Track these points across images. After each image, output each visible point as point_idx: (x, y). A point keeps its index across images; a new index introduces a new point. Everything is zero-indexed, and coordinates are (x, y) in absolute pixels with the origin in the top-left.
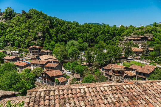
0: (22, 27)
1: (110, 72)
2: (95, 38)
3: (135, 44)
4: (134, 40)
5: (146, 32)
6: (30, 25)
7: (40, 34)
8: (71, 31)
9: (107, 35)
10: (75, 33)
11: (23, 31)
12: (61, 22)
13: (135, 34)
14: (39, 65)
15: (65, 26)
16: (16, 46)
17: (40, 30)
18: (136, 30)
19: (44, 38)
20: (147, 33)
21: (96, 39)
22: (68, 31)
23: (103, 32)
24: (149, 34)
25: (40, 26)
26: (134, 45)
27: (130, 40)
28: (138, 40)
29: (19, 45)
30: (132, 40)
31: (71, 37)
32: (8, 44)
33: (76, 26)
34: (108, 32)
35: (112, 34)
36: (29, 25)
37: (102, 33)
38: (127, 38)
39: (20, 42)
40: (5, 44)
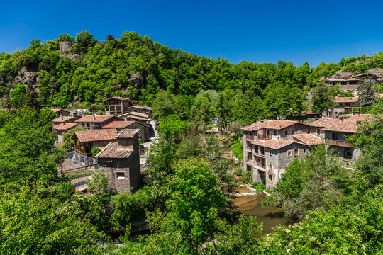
0: (102, 63)
1: (257, 137)
2: (263, 89)
3: (345, 91)
4: (344, 83)
5: (372, 66)
6: (118, 60)
7: (135, 76)
8: (210, 75)
9: (288, 84)
10: (219, 78)
11: (102, 70)
12: (189, 59)
13: (345, 71)
14: (93, 125)
15: (197, 65)
16: (88, 100)
17: (137, 69)
18: (349, 62)
19: (143, 83)
20: (374, 67)
21: (265, 90)
22: (203, 75)
23: (280, 77)
24: (379, 69)
25: (137, 61)
26: (343, 93)
27: (334, 83)
28: (352, 83)
29: (93, 97)
30: (339, 82)
31: (209, 86)
32: (76, 98)
33: (223, 66)
34: (291, 76)
35: (300, 79)
36: (116, 59)
37: (277, 79)
38: (327, 79)
39: (96, 91)
40: (70, 98)
